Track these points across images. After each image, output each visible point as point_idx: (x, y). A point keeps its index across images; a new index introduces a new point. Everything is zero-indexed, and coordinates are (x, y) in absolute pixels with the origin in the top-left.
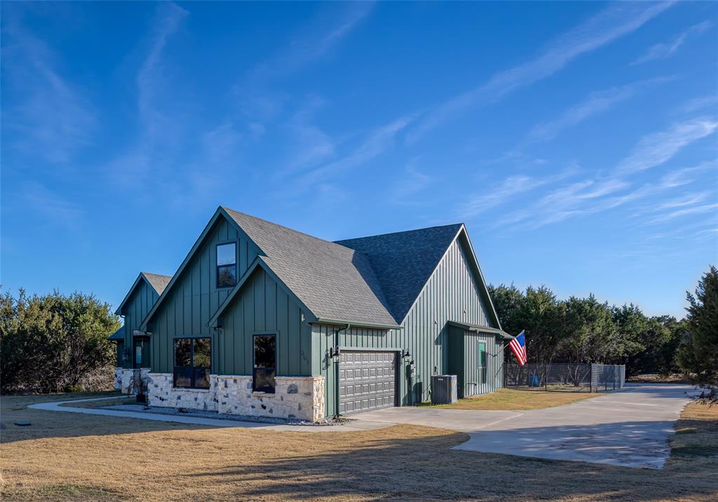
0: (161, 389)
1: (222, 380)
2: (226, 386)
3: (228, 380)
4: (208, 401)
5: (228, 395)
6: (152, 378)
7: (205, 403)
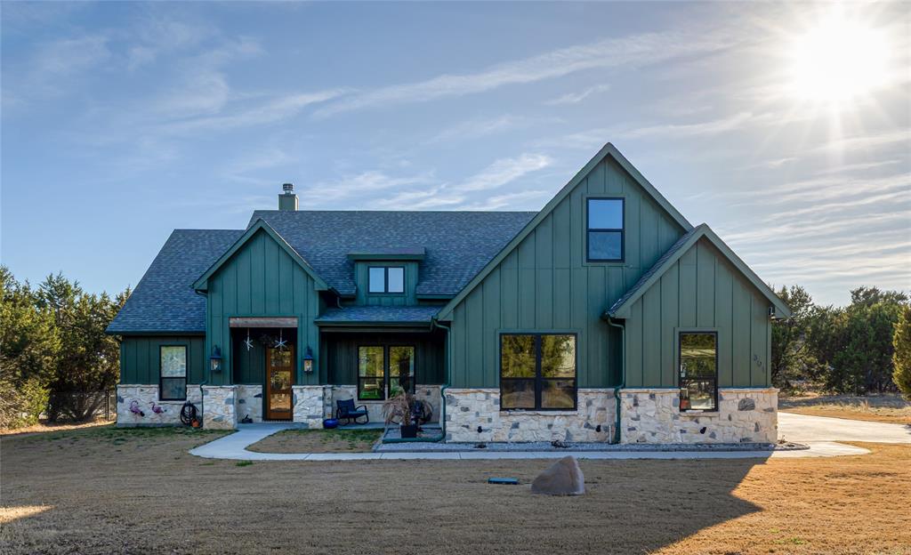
0: (477, 414)
1: (629, 396)
2: (636, 404)
3: (639, 395)
4: (574, 428)
5: (639, 416)
6: (456, 397)
7: (568, 432)
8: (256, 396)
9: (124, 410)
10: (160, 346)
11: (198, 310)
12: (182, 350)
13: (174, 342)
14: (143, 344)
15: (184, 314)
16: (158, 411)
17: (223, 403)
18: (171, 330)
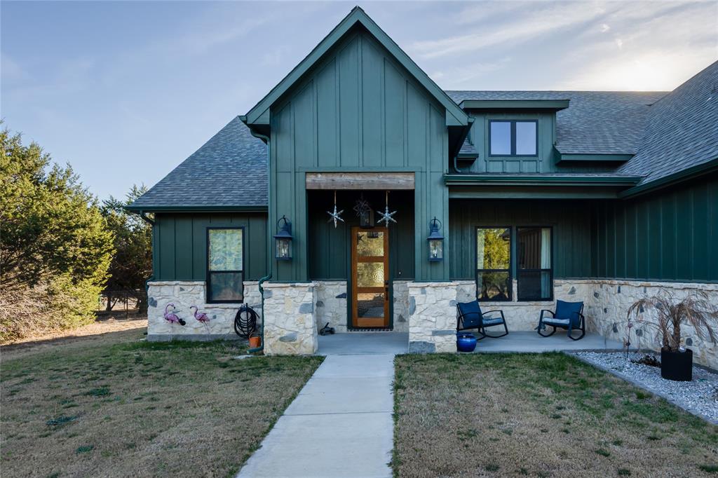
8: (338, 297)
9: (158, 316)
10: (208, 229)
11: (259, 183)
12: (238, 235)
13: (226, 222)
14: (185, 226)
15: (240, 187)
16: (202, 319)
17: (297, 311)
18: (221, 205)
